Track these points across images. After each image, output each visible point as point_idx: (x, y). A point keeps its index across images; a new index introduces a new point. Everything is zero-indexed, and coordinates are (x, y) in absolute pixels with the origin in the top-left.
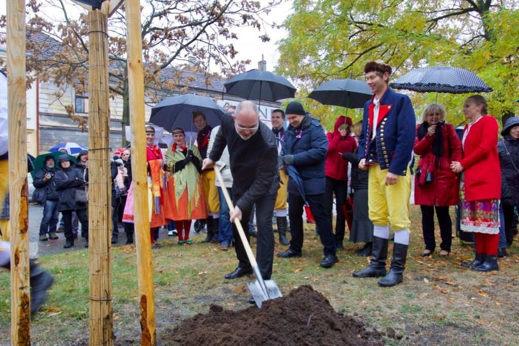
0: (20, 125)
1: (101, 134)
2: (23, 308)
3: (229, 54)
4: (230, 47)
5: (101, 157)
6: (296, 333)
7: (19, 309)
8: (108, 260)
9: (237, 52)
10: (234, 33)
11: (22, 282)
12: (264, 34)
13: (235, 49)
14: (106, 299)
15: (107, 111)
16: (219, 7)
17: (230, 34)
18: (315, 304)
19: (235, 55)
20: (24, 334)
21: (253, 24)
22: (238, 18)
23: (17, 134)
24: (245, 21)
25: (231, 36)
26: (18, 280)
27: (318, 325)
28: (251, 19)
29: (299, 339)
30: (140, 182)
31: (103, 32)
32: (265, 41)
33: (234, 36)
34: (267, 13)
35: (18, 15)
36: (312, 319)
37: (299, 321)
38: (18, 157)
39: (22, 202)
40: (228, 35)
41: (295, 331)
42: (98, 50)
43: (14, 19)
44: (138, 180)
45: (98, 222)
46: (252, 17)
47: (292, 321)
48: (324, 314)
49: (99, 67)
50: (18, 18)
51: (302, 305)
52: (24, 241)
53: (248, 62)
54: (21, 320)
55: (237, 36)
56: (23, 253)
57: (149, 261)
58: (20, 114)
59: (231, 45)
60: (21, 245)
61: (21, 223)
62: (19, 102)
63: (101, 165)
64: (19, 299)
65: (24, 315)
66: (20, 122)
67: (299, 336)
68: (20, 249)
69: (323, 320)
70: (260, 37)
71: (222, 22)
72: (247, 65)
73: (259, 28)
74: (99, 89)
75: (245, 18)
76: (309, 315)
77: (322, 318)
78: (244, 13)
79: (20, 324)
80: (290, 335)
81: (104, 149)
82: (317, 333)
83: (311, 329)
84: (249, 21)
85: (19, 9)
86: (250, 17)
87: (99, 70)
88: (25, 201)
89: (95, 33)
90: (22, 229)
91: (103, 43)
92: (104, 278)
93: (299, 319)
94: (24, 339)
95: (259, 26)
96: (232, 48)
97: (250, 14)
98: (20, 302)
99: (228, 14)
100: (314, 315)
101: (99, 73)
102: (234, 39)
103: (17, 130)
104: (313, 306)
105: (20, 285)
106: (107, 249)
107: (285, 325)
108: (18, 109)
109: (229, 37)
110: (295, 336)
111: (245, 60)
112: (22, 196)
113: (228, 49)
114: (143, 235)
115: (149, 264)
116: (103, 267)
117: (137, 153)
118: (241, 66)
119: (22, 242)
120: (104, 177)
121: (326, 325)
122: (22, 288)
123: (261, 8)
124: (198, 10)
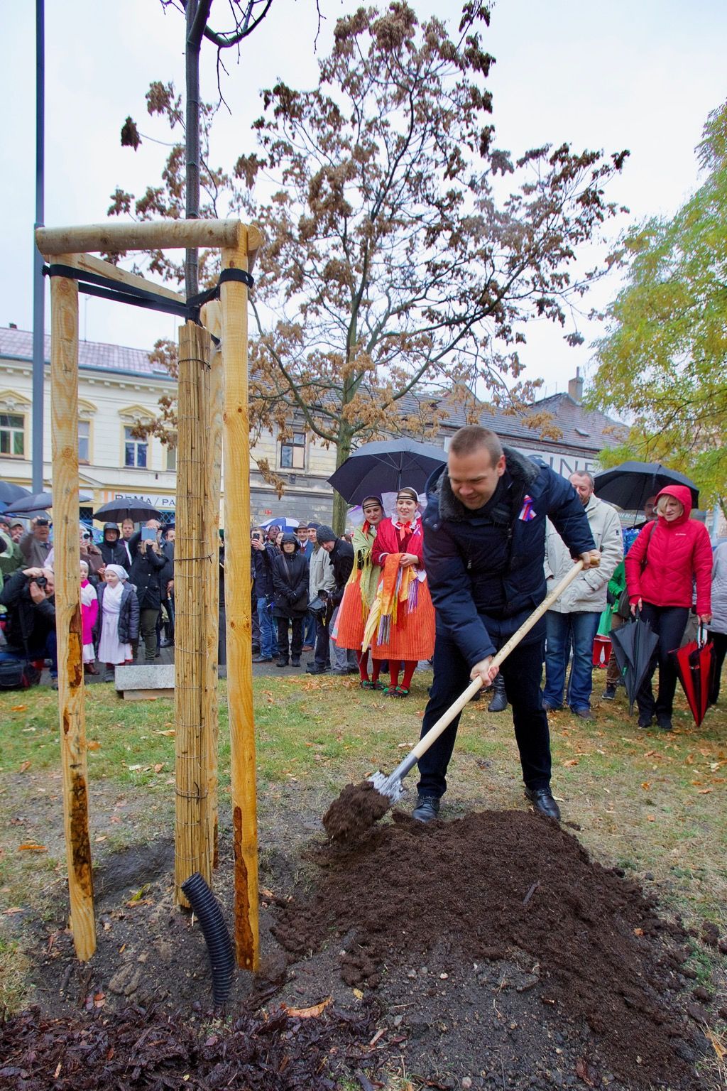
0: (67, 523)
1: (190, 535)
2: (76, 794)
3: (510, 370)
4: (512, 359)
5: (191, 572)
6: (498, 913)
7: (71, 794)
8: (201, 737)
9: (525, 367)
10: (520, 333)
11: (73, 757)
12: (572, 332)
13: (521, 362)
14: (196, 796)
15: (202, 497)
16: (495, 290)
17: (513, 335)
18: (549, 862)
19: (521, 371)
20: (79, 830)
21: (552, 314)
22: (527, 307)
23: (63, 535)
24: (541, 311)
25: (515, 339)
26: (69, 754)
27: (545, 906)
28: (551, 305)
29: (502, 926)
30: (235, 622)
31: (196, 360)
32: (575, 344)
33: (520, 338)
34: (582, 293)
35: (64, 346)
36: (534, 892)
37: (509, 888)
38: (65, 572)
39: (70, 640)
40: (510, 338)
41: (498, 908)
42: (188, 391)
43: (59, 354)
44: (232, 619)
45: (185, 676)
46: (554, 301)
47: (497, 885)
48: (564, 885)
49: (189, 421)
50: (64, 351)
51: (519, 860)
52: (75, 698)
53: (538, 383)
54: (73, 810)
55: (526, 338)
56: (74, 716)
57: (247, 754)
58: (66, 505)
59: (515, 354)
60: (70, 704)
61: (70, 672)
62: (65, 486)
63: (190, 587)
64: (70, 782)
65: (77, 804)
66: (66, 519)
67: (503, 920)
68: (70, 711)
69: (559, 898)
70: (565, 337)
71: (500, 314)
72: (537, 388)
73: (563, 323)
74: (189, 458)
75: (541, 304)
76: (531, 881)
77: (557, 892)
78: (538, 296)
79: (73, 816)
80: (488, 914)
81: (196, 559)
82: (539, 922)
83: (530, 911)
84: (548, 309)
85: (66, 337)
86: (550, 303)
87: (189, 426)
88: (77, 639)
89: (185, 363)
90: (72, 681)
91: (198, 378)
92: (194, 765)
93: (509, 885)
94: (79, 836)
95: (562, 318)
96: (515, 358)
97: (549, 296)
98: (71, 785)
99: (511, 301)
100: (542, 885)
101: (189, 431)
102: (520, 344)
103: (63, 530)
104: (545, 866)
105: (71, 762)
106: (198, 721)
107: (483, 891)
108: (64, 497)
109: (512, 340)
110: (497, 919)
111: (533, 380)
112: (70, 632)
113: (508, 362)
114: (239, 711)
115: (247, 760)
116: (191, 748)
117: (232, 573)
118: (526, 392)
119: (72, 700)
120: (195, 605)
121: (563, 907)
122: (74, 766)
123: (571, 284)
124: (463, 297)
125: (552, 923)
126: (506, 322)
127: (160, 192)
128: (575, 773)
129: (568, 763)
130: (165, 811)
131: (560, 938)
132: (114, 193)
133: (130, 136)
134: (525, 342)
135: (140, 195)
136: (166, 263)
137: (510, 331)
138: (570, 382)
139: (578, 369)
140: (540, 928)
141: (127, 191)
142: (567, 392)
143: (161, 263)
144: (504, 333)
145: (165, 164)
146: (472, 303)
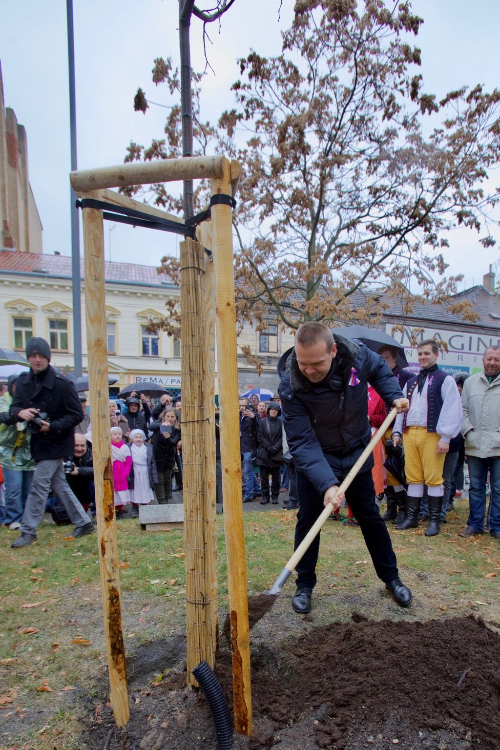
0: (100, 396)
1: (193, 403)
2: (112, 602)
3: (437, 269)
4: (438, 260)
5: (194, 432)
6: (437, 693)
7: (108, 602)
8: (204, 558)
9: (448, 265)
10: (444, 239)
11: (109, 574)
12: (486, 236)
13: (445, 262)
14: (202, 602)
15: (201, 373)
16: (424, 206)
17: (439, 241)
18: (477, 653)
19: (445, 270)
20: (115, 629)
21: (470, 223)
22: (449, 218)
23: (97, 406)
24: (461, 220)
25: (440, 244)
26: (106, 572)
27: (475, 687)
28: (469, 216)
29: (441, 703)
30: (229, 469)
31: (194, 267)
32: (488, 245)
33: (444, 243)
34: (493, 205)
35: (94, 261)
36: (466, 676)
37: (445, 673)
38: (99, 433)
39: (105, 485)
40: (436, 243)
41: (438, 689)
42: (188, 292)
43: (90, 267)
44: (226, 466)
45: (192, 512)
46: (471, 213)
47: (437, 671)
48: (488, 671)
49: (190, 315)
50: (94, 266)
51: (453, 651)
52: (109, 529)
53: (459, 278)
54: (110, 614)
55: (449, 243)
56: (109, 543)
57: (240, 570)
58: (99, 383)
59: (441, 256)
60: (106, 534)
61: (105, 509)
62: (98, 368)
63: (194, 443)
64: (107, 592)
65: (113, 609)
66: (99, 393)
67: (442, 699)
68: (106, 539)
69: (486, 681)
70: (480, 241)
71: (428, 225)
72: (458, 282)
73: (479, 229)
74: (190, 344)
75: (460, 216)
76: (463, 668)
77: (484, 677)
78: (458, 209)
79: (110, 618)
80: (429, 693)
81: (198, 422)
82: (470, 700)
83: (462, 691)
84: (466, 219)
85: (95, 254)
86: (467, 214)
87: (190, 319)
88: (109, 485)
89: (185, 270)
90: (107, 516)
91: (196, 282)
92: (199, 579)
93: (446, 671)
94: (115, 633)
95: (478, 226)
96: (440, 259)
97: (467, 209)
98: (108, 595)
99: (437, 214)
100: (472, 670)
101: (190, 323)
102: (445, 247)
103: (97, 402)
104: (474, 656)
105: (108, 578)
106: (202, 545)
107: (425, 675)
108: (97, 377)
109: (438, 245)
110: (437, 697)
111: (455, 275)
112: (104, 479)
113: (435, 262)
114: (233, 537)
115: (240, 575)
116: (197, 566)
117: (226, 433)
118: (450, 285)
119: (107, 531)
120: (198, 456)
121: (490, 688)
122: (110, 581)
123: (485, 198)
124: (398, 213)
125: (481, 700)
126: (433, 231)
127: (162, 143)
128: (495, 583)
129: (489, 575)
130: (179, 614)
131: (487, 712)
132: (129, 146)
133: (140, 103)
134: (448, 246)
135: (148, 146)
136: (168, 197)
137: (436, 238)
138: (485, 276)
139: (491, 266)
140: (471, 705)
141: (138, 143)
142: (482, 284)
143: (164, 198)
144: (431, 240)
145: (166, 121)
146: (406, 217)
